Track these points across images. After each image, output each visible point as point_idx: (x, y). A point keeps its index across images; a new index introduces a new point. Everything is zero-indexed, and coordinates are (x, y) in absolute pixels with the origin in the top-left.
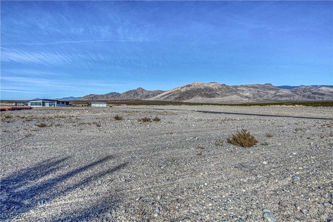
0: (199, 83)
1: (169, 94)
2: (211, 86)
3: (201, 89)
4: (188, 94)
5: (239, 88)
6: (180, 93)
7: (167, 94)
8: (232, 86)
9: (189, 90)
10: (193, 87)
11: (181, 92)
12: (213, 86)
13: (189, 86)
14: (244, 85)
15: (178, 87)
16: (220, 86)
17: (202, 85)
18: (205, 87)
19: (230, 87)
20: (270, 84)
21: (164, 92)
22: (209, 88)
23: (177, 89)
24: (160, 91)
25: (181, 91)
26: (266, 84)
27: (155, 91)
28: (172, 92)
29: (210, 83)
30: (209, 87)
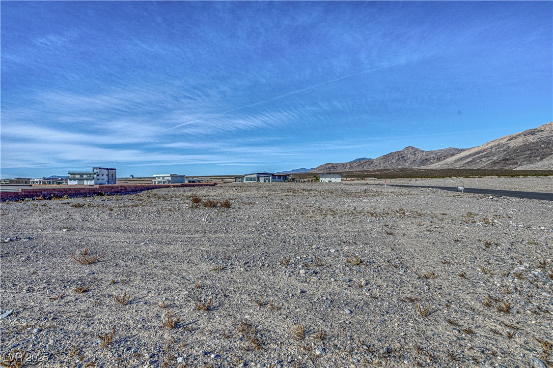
4: (529, 152)
7: (470, 155)
10: (545, 134)
11: (509, 147)
13: (533, 133)
21: (462, 150)
24: (454, 149)
25: (510, 145)
27: (442, 150)
28: (484, 151)
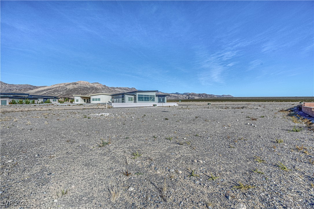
0: (85, 82)
1: (47, 90)
2: (95, 85)
3: (87, 87)
5: (116, 90)
6: (65, 90)
8: (110, 87)
9: (76, 87)
12: (97, 86)
14: (119, 87)
15: (60, 83)
16: (103, 86)
17: (88, 84)
18: (91, 86)
19: (110, 88)
20: (135, 88)
22: (95, 88)
23: (58, 86)
26: (132, 88)
29: (94, 83)
30: (94, 86)
